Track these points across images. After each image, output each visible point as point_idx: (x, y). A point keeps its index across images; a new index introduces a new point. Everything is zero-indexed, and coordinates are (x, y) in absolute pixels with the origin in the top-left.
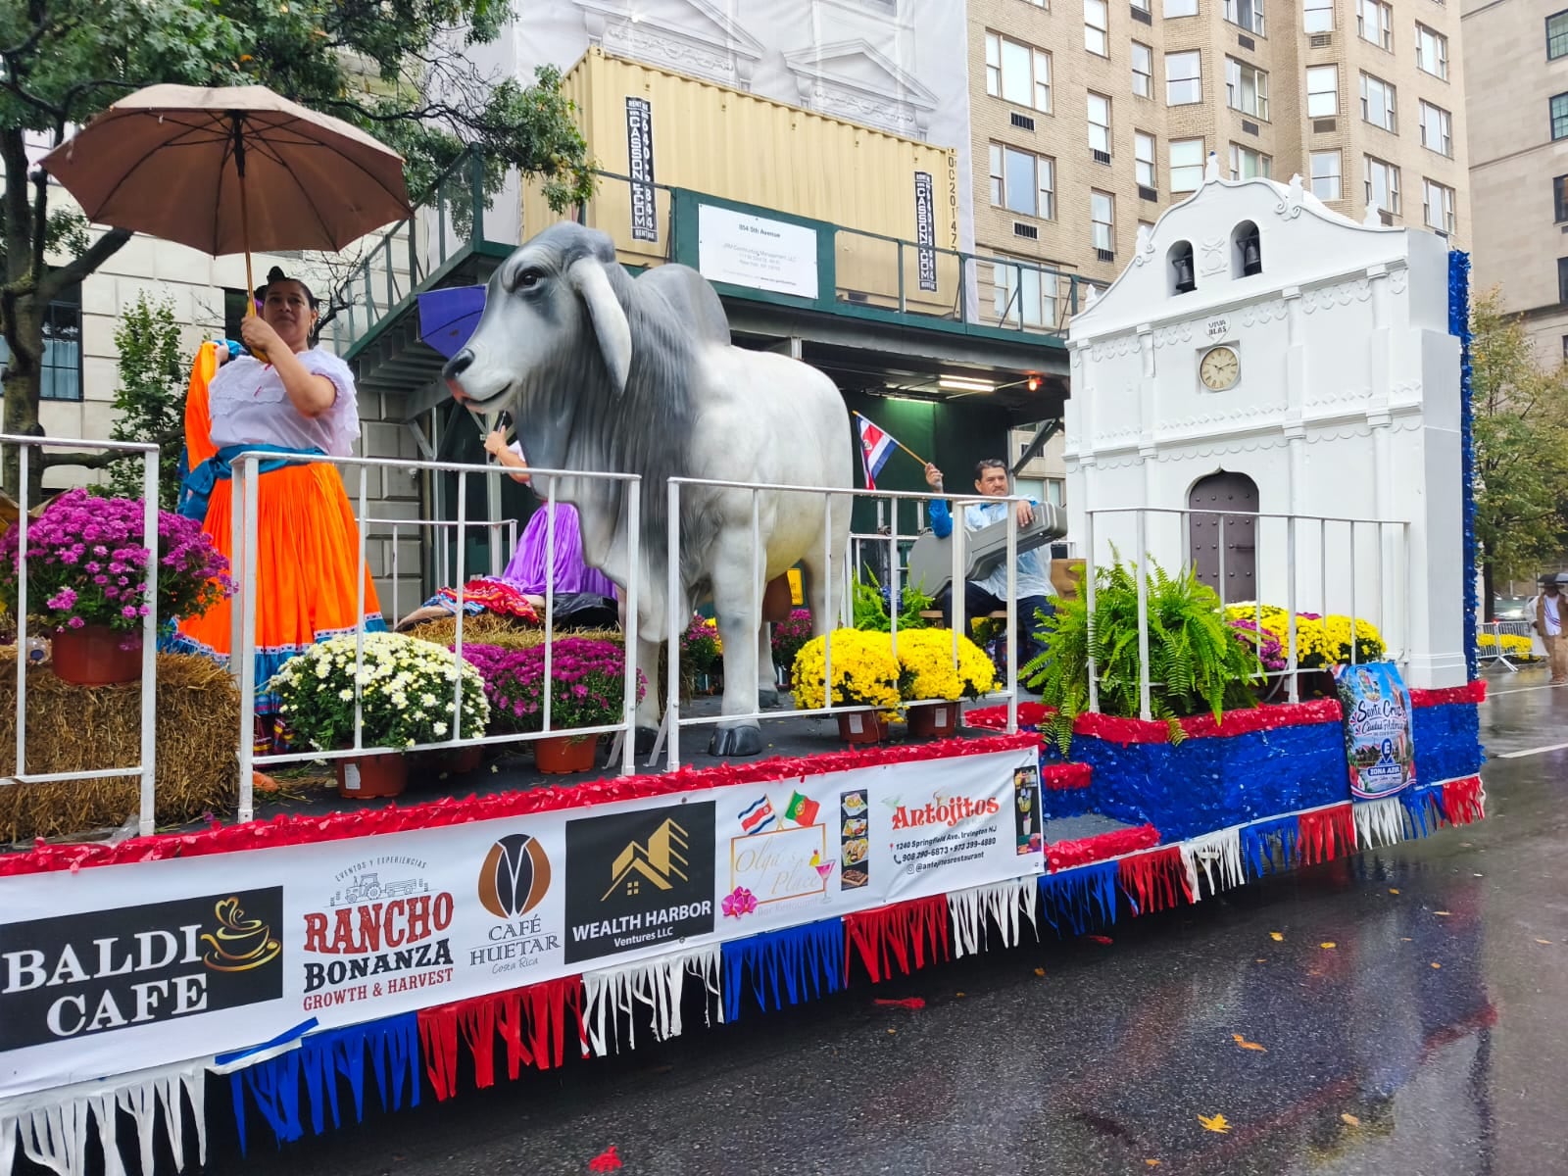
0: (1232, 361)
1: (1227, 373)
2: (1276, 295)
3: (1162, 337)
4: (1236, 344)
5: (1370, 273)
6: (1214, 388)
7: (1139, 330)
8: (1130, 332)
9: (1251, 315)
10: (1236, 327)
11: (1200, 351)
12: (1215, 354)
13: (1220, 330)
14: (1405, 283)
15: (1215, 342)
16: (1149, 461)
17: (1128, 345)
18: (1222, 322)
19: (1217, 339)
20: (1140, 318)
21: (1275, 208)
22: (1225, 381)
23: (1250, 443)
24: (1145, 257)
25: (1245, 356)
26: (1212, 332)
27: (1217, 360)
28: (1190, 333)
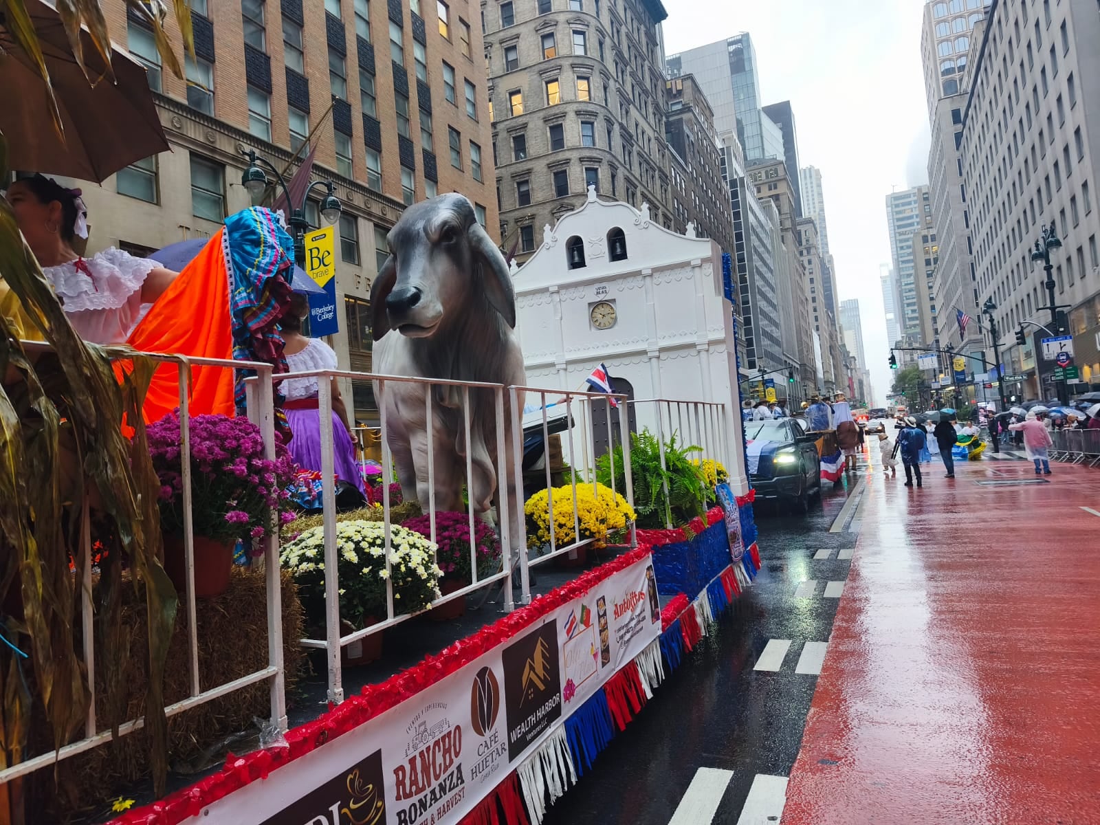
0: (611, 311)
1: (608, 318)
2: (636, 274)
3: (565, 294)
4: (614, 301)
5: (693, 263)
6: (600, 327)
7: (551, 289)
8: (545, 290)
9: (621, 284)
10: (612, 291)
11: (590, 304)
12: (600, 307)
13: (603, 292)
14: (711, 270)
15: (599, 300)
16: (561, 372)
17: (545, 298)
18: (603, 288)
19: (601, 297)
20: (552, 282)
21: (634, 222)
22: (607, 324)
23: (626, 360)
24: (550, 243)
25: (619, 308)
26: (598, 293)
27: (601, 310)
28: (584, 293)
